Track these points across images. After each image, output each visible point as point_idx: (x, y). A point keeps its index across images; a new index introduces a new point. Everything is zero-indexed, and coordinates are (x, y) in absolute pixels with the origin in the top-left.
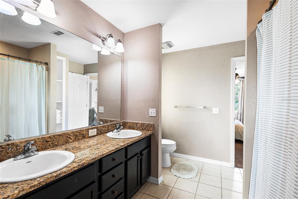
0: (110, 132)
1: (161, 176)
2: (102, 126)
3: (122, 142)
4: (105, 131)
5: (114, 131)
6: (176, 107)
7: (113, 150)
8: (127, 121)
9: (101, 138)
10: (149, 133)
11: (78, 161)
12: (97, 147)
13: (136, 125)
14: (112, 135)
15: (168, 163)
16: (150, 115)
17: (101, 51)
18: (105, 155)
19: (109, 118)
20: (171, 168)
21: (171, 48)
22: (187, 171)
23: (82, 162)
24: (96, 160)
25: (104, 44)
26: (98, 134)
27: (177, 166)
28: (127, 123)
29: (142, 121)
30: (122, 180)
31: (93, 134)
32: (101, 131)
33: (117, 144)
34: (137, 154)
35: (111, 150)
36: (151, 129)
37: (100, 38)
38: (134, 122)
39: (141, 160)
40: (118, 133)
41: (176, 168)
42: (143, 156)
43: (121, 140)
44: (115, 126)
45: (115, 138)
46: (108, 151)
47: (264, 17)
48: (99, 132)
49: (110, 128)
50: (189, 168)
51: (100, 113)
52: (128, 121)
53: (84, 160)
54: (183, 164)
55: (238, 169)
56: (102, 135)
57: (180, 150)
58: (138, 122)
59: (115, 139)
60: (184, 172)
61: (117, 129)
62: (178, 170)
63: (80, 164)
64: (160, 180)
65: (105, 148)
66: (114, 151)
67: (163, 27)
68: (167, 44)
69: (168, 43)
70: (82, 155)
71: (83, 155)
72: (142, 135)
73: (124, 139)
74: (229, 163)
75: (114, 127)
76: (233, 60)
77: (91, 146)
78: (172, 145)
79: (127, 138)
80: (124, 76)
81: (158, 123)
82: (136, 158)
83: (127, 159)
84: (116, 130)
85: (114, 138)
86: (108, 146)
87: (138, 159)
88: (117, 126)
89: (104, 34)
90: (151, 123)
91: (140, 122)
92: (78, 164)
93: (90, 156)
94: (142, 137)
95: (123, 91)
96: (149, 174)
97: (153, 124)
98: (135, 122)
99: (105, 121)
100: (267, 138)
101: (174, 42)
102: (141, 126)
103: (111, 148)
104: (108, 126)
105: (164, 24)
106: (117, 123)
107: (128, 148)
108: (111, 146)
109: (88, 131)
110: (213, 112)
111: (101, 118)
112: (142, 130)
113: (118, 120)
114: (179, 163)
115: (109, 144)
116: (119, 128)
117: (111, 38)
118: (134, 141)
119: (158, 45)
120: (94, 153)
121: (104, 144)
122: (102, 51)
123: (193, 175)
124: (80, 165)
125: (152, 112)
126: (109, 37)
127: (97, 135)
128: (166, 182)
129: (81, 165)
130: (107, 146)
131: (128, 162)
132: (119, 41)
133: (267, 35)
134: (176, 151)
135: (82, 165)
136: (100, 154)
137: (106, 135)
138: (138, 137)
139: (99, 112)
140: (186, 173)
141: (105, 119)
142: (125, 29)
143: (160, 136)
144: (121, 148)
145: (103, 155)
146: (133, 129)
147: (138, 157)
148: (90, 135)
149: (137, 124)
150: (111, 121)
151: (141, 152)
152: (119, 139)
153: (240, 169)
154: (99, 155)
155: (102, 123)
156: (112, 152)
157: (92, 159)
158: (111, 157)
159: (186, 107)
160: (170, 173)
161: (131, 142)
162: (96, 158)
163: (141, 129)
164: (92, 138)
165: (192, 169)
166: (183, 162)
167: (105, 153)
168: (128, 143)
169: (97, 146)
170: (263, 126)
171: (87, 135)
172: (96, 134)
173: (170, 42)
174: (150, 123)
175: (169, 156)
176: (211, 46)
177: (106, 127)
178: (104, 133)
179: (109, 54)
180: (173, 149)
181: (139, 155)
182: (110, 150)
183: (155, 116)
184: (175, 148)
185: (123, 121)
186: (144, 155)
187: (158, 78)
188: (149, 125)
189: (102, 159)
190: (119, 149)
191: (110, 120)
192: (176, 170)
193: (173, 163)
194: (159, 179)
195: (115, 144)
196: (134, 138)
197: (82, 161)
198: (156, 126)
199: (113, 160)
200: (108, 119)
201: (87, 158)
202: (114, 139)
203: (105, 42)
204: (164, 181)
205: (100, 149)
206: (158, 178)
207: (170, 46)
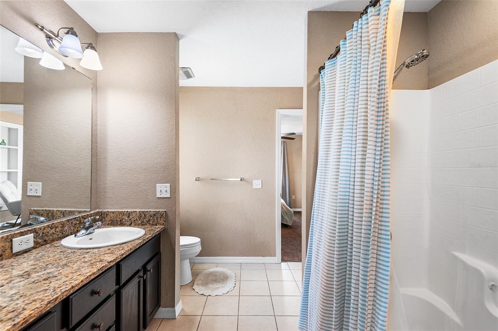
0: (67, 236)
1: (178, 302)
2: (48, 226)
3: (108, 254)
4: (55, 235)
5: (78, 234)
6: (197, 179)
7: (94, 274)
8: (106, 210)
9: (49, 253)
10: (158, 229)
11: (9, 316)
12: (48, 273)
13: (129, 217)
14: (77, 243)
15: (188, 277)
16: (158, 195)
17: (40, 59)
18: (77, 288)
19: (57, 207)
20: (192, 283)
21: (190, 79)
22: (219, 282)
23: (22, 316)
24: (57, 303)
25: (50, 45)
26: (37, 245)
27: (202, 278)
28: (107, 214)
29: (140, 208)
30: (111, 329)
31: (25, 247)
32: (46, 237)
33: (99, 260)
34: (138, 271)
35: (90, 274)
36: (162, 222)
37: (42, 30)
38: (123, 210)
39: (145, 281)
40: (90, 236)
41: (200, 282)
42: (148, 273)
43: (101, 249)
44: (78, 222)
45: (87, 249)
46: (82, 278)
47: (327, 64)
48: (40, 241)
49: (66, 228)
50: (221, 277)
51: (33, 198)
52: (109, 210)
53: (24, 309)
54: (211, 274)
55: (286, 263)
56: (48, 246)
57: (207, 250)
58: (133, 210)
59: (89, 250)
60: (215, 286)
61: (87, 229)
62: (205, 284)
63: (17, 320)
64: (178, 308)
65: (72, 273)
66: (97, 275)
67: (180, 41)
68: (184, 72)
69: (185, 70)
70: (12, 300)
71: (15, 298)
72: (145, 234)
73: (110, 247)
74: (274, 258)
75: (78, 226)
76: (278, 112)
77: (29, 275)
78: (194, 245)
79: (117, 245)
80: (98, 119)
81: (175, 209)
82: (135, 281)
83: (119, 285)
84: (83, 231)
85: (84, 249)
86: (77, 268)
87: (139, 282)
88: (85, 223)
89: (53, 24)
90: (160, 210)
91: (138, 210)
92: (13, 323)
93: (40, 297)
94: (147, 238)
95: (96, 149)
96: (157, 304)
97: (165, 211)
98: (126, 210)
99: (50, 215)
100: (323, 218)
101: (195, 71)
102: (140, 217)
103: (88, 270)
104: (63, 225)
105: (183, 36)
106: (84, 218)
107: (121, 263)
108: (86, 265)
109: (11, 241)
110: (254, 187)
111: (36, 209)
112: (142, 225)
113: (84, 210)
114: (204, 272)
115: (76, 262)
116: (91, 226)
117: (70, 36)
118: (134, 248)
119: (174, 71)
120: (47, 288)
121: (66, 265)
122: (42, 60)
123: (229, 286)
124: (18, 323)
125: (163, 190)
126: (67, 33)
127: (34, 248)
128: (188, 311)
129: (21, 323)
130: (75, 266)
131: (122, 290)
132: (91, 46)
133: (329, 89)
134: (201, 255)
135: (23, 323)
136: (64, 287)
137: (58, 244)
138: (138, 239)
139: (29, 194)
140: (218, 286)
141: (47, 209)
142: (100, 25)
143: (178, 232)
144: (110, 266)
145: (73, 287)
146: (122, 224)
147: (140, 277)
148: (15, 251)
149: (129, 214)
150: (64, 214)
151: (144, 267)
152: (97, 248)
153: (288, 263)
154: (63, 291)
155: (42, 219)
156: (92, 277)
157: (49, 303)
158: (89, 289)
159: (212, 179)
160: (193, 293)
161: (128, 251)
162: (57, 298)
163: (140, 222)
164: (22, 256)
165: (227, 278)
166: (211, 270)
167: (77, 282)
168: (122, 255)
169: (49, 271)
170: (321, 201)
171: (9, 250)
172: (32, 244)
173: (188, 69)
174: (158, 210)
175: (188, 265)
176: (250, 88)
177: (56, 227)
178: (53, 241)
179: (63, 68)
180: (194, 252)
181: (141, 274)
182: (88, 274)
183: (169, 196)
184: (199, 249)
185: (96, 211)
186: (150, 271)
187: (174, 128)
188: (155, 214)
189: (71, 297)
190: (106, 269)
191: (61, 212)
192: (202, 285)
193: (195, 274)
194: (176, 308)
195: (94, 261)
196: (131, 241)
197: (20, 314)
198: (170, 214)
199: (94, 293)
200: (55, 209)
201: (34, 303)
202: (85, 251)
203: (54, 41)
204: (184, 311)
205: (59, 277)
206: (174, 307)
207: (188, 75)
